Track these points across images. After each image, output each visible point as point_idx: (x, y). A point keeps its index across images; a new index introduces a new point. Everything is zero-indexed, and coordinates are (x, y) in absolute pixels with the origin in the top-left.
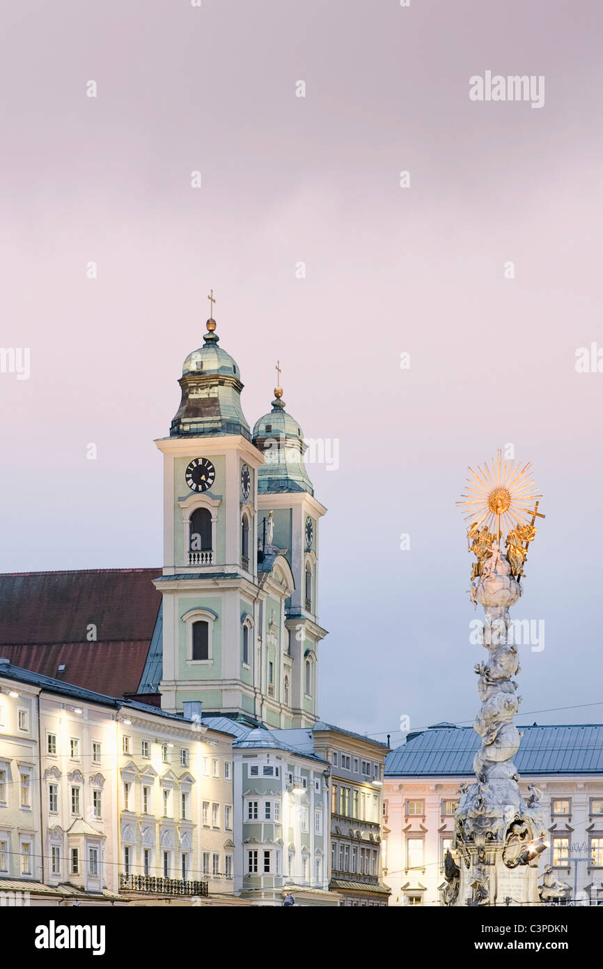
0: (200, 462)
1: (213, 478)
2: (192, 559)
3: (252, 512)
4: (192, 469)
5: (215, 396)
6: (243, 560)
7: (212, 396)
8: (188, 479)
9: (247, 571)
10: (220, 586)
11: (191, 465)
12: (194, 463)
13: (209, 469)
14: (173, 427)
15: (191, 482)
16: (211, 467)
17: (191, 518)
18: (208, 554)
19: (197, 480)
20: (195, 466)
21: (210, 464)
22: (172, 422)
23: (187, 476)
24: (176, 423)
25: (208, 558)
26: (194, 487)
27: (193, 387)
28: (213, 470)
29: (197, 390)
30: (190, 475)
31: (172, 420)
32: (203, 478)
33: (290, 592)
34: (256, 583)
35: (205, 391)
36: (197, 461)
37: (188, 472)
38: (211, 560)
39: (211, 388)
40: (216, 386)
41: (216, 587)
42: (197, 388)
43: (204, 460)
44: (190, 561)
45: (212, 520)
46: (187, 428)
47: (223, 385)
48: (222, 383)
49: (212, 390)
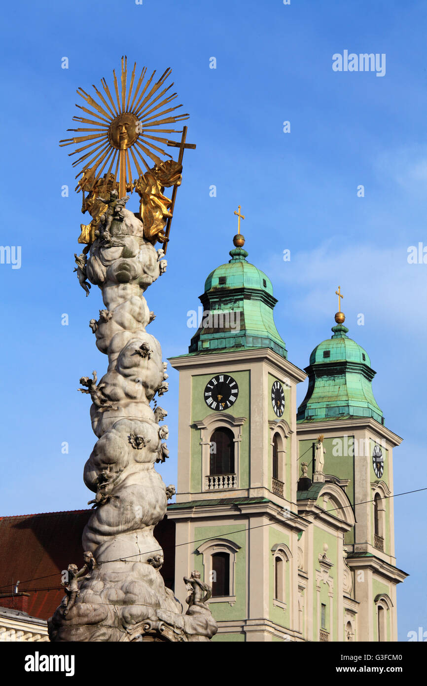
0: (222, 380)
1: (236, 395)
2: (212, 483)
3: (287, 432)
4: (212, 387)
5: (240, 310)
6: (275, 484)
7: (235, 310)
8: (206, 398)
9: (282, 497)
10: (243, 512)
11: (211, 383)
12: (214, 380)
13: (231, 385)
14: (192, 345)
15: (210, 400)
16: (234, 383)
17: (211, 439)
18: (230, 477)
19: (217, 398)
20: (215, 383)
21: (232, 380)
22: (192, 340)
23: (207, 394)
24: (196, 339)
25: (231, 481)
26: (214, 405)
27: (215, 303)
28: (236, 387)
29: (220, 305)
30: (210, 394)
31: (191, 337)
33: (349, 526)
34: (296, 512)
35: (229, 305)
36: (217, 378)
37: (207, 390)
38: (233, 484)
39: (235, 302)
40: (242, 299)
41: (238, 513)
42: (219, 303)
43: (226, 377)
44: (209, 486)
45: (234, 440)
46: (206, 345)
47: (249, 299)
48: (248, 297)
49: (236, 305)
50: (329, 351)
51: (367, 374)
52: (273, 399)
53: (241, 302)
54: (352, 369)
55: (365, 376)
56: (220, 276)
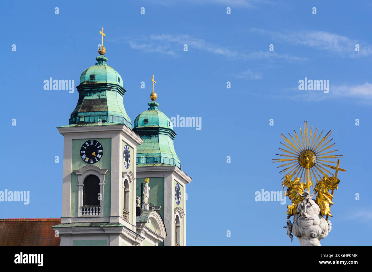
0: (92, 143)
1: (101, 154)
2: (85, 211)
3: (131, 178)
4: (86, 148)
5: (104, 97)
6: (124, 213)
7: (101, 97)
8: (82, 155)
9: (128, 222)
10: (106, 232)
11: (85, 145)
12: (87, 143)
13: (98, 147)
14: (71, 118)
15: (84, 156)
16: (100, 146)
17: (84, 183)
18: (97, 208)
19: (89, 155)
20: (88, 145)
21: (99, 144)
22: (71, 115)
23: (82, 152)
24: (74, 115)
25: (97, 211)
26: (87, 160)
27: (87, 91)
28: (101, 148)
29: (90, 93)
30: (84, 152)
31: (71, 113)
32: (94, 154)
33: (162, 238)
34: (135, 231)
35: (97, 94)
36: (89, 142)
37: (82, 149)
38: (99, 213)
39: (101, 92)
40: (105, 90)
41: (102, 232)
42: (90, 92)
43: (95, 142)
44: (83, 213)
45: (100, 184)
46: (82, 120)
47: (110, 90)
48: (109, 89)
49: (101, 94)
50: (148, 119)
51: (171, 135)
52: (124, 157)
53: (104, 92)
54: (162, 132)
55: (170, 137)
56: (91, 74)
